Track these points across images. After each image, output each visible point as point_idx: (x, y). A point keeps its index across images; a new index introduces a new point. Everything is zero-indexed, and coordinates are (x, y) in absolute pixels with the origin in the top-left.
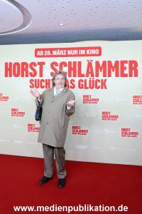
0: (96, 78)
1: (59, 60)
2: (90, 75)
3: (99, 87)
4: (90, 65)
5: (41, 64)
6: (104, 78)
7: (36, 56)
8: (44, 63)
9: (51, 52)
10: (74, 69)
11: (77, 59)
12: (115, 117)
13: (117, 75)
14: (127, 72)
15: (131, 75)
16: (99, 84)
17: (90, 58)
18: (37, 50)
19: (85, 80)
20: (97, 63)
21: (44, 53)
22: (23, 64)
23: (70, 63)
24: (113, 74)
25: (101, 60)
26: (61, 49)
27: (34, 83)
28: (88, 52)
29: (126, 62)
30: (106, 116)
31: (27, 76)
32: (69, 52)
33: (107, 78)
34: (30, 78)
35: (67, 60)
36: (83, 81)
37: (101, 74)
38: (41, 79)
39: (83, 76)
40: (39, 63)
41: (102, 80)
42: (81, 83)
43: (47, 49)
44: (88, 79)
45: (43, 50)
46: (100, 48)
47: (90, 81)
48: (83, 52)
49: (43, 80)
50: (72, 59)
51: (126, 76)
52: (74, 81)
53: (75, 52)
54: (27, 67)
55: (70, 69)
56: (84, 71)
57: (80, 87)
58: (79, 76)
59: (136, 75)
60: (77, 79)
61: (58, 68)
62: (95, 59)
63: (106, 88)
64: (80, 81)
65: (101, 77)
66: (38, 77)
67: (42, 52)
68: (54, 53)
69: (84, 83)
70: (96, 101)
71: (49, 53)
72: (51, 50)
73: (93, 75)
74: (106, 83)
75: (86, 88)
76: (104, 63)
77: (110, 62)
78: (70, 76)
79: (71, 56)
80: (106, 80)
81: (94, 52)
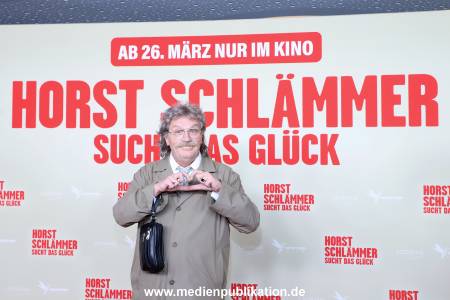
0: (303, 132)
1: (187, 75)
2: (285, 121)
3: (315, 158)
4: (285, 89)
5: (132, 87)
6: (330, 132)
7: (116, 61)
8: (139, 84)
9: (164, 51)
10: (236, 102)
11: (244, 72)
12: (368, 255)
13: (371, 122)
14: (402, 110)
15: (415, 121)
16: (315, 149)
17: (285, 69)
18: (117, 44)
19: (272, 138)
20: (308, 83)
21: (140, 52)
22: (73, 85)
23: (222, 83)
24: (359, 116)
25: (319, 73)
26: (194, 40)
27: (107, 146)
28: (278, 48)
29: (400, 80)
30: (337, 249)
31: (85, 124)
32: (220, 50)
33: (339, 130)
34: (95, 130)
35: (212, 74)
36: (262, 141)
37: (320, 117)
38: (129, 133)
39: (264, 123)
40: (124, 84)
41: (324, 137)
42: (259, 147)
43: (151, 41)
44: (278, 133)
45: (139, 42)
46: (316, 38)
47: (286, 140)
48: (263, 49)
49: (136, 138)
50: (230, 72)
51: (400, 122)
52: (235, 140)
53: (241, 49)
54: (86, 97)
55: (223, 103)
56: (266, 108)
57: (253, 160)
58: (250, 125)
59: (433, 120)
60: (244, 134)
61: (183, 99)
62: (301, 71)
63: (336, 161)
64: (254, 139)
65: (320, 126)
66: (119, 128)
67: (133, 49)
68: (173, 51)
69: (265, 147)
70: (304, 202)
71: (155, 52)
72: (163, 43)
73: (294, 122)
74: (338, 147)
75: (273, 161)
76: (331, 82)
77: (348, 81)
78: (222, 124)
79: (226, 61)
80: (335, 137)
81: (297, 48)
